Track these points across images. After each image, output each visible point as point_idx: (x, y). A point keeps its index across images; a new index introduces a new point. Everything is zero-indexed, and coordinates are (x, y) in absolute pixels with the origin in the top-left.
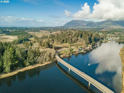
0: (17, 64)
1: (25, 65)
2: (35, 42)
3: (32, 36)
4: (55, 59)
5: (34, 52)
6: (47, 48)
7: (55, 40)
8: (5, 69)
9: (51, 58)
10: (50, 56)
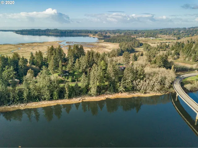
0: (107, 85)
1: (117, 90)
2: (142, 55)
3: (141, 45)
4: (171, 90)
5: (135, 71)
6: (160, 67)
7: (181, 53)
8: (90, 90)
9: (164, 87)
10: (162, 83)
